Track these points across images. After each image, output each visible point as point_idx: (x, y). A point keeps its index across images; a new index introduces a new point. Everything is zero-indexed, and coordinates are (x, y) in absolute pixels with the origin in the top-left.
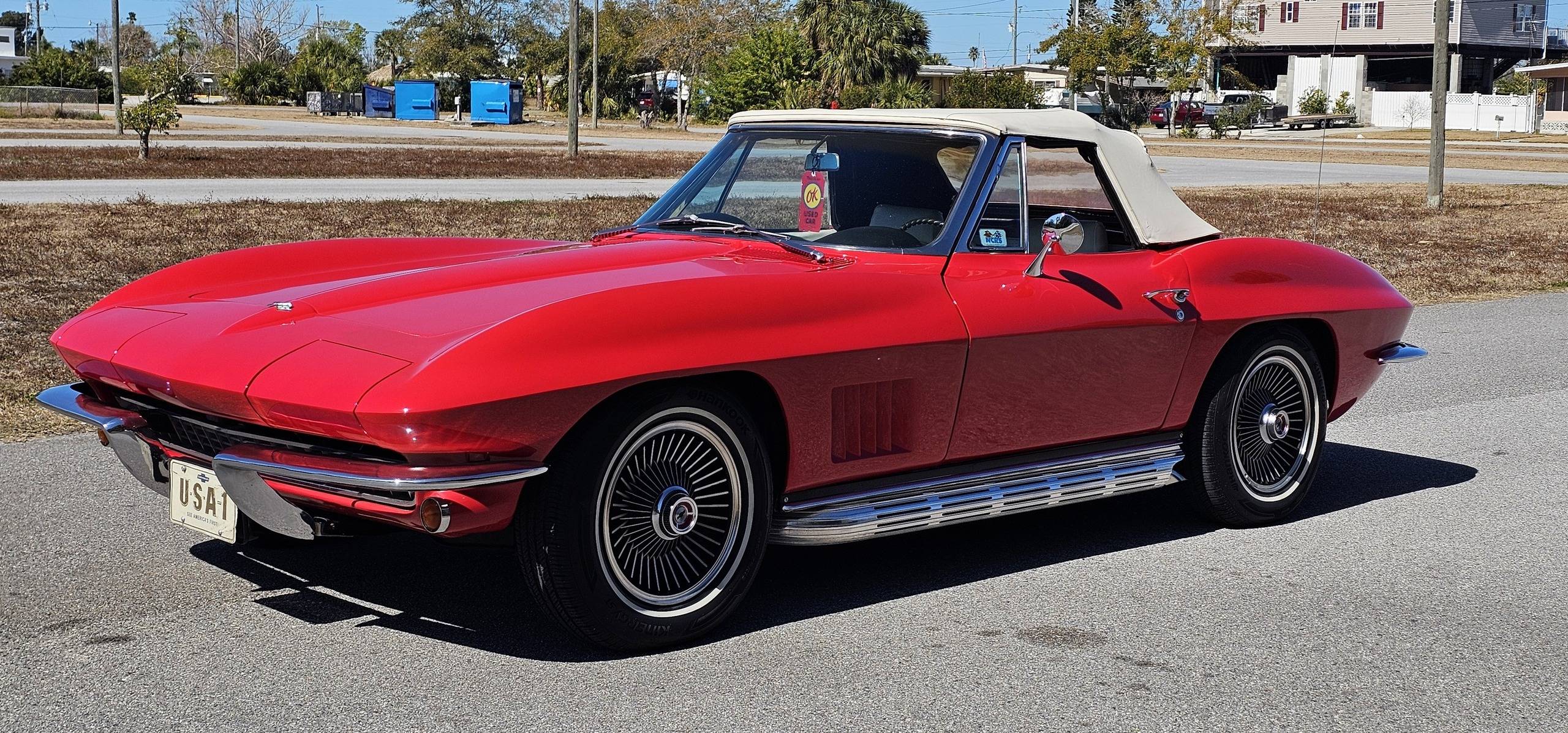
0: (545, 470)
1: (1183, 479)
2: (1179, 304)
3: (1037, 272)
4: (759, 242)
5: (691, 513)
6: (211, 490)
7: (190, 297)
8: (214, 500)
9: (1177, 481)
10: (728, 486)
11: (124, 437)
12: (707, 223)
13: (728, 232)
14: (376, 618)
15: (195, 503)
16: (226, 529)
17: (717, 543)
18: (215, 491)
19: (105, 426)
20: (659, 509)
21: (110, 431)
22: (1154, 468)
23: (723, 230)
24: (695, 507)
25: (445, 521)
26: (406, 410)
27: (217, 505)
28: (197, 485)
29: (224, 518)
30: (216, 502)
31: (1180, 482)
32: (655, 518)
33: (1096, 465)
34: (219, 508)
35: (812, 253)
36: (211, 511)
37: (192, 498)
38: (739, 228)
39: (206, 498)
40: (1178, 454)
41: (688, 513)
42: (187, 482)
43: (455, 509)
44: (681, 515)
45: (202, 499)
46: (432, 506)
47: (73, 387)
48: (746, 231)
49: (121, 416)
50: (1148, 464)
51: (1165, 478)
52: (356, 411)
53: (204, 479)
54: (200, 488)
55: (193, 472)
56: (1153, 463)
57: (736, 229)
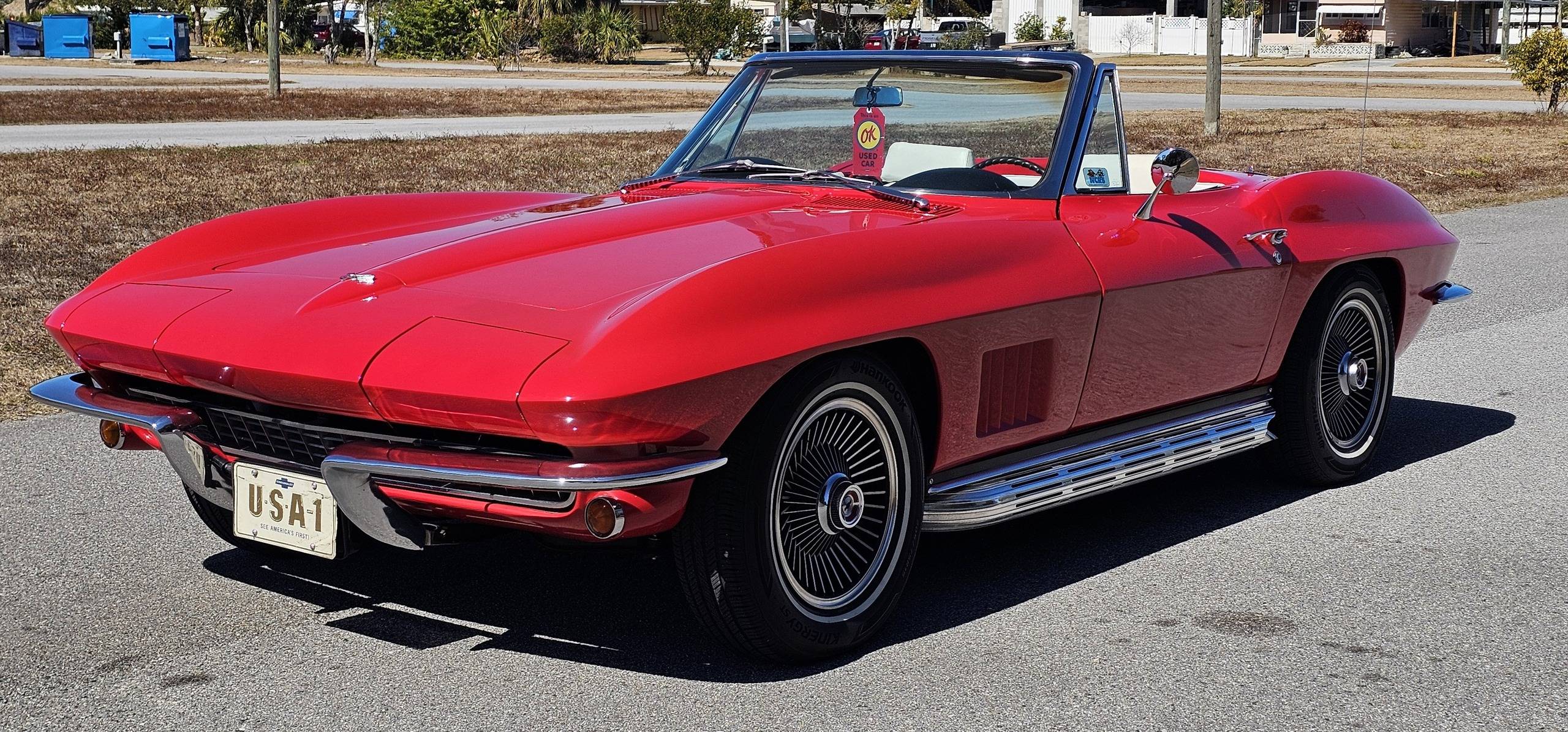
0: (724, 461)
1: (1274, 437)
2: (1275, 246)
3: (1147, 216)
4: (837, 188)
5: (857, 504)
6: (296, 498)
7: (214, 269)
8: (301, 508)
9: (1270, 440)
10: (884, 471)
11: (172, 436)
12: (765, 168)
13: (794, 179)
14: (486, 639)
15: (273, 513)
16: (322, 542)
17: (875, 535)
18: (303, 499)
19: (154, 426)
20: (826, 500)
21: (161, 431)
22: (1251, 427)
23: (789, 177)
24: (861, 495)
25: (619, 523)
26: (568, 399)
27: (306, 514)
28: (275, 492)
29: (318, 528)
30: (305, 511)
31: (1273, 441)
32: (822, 511)
33: (1198, 427)
34: (310, 519)
35: (914, 200)
36: (297, 522)
37: (268, 507)
38: (812, 174)
39: (289, 507)
40: (1266, 411)
41: (854, 504)
42: (259, 489)
43: (628, 510)
44: (848, 506)
45: (284, 508)
46: (601, 508)
47: (73, 378)
48: (820, 177)
49: (168, 414)
50: (1244, 421)
51: (1261, 435)
52: (519, 401)
53: (285, 484)
54: (280, 495)
55: (268, 478)
56: (1249, 422)
57: (808, 175)
